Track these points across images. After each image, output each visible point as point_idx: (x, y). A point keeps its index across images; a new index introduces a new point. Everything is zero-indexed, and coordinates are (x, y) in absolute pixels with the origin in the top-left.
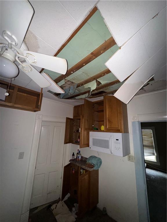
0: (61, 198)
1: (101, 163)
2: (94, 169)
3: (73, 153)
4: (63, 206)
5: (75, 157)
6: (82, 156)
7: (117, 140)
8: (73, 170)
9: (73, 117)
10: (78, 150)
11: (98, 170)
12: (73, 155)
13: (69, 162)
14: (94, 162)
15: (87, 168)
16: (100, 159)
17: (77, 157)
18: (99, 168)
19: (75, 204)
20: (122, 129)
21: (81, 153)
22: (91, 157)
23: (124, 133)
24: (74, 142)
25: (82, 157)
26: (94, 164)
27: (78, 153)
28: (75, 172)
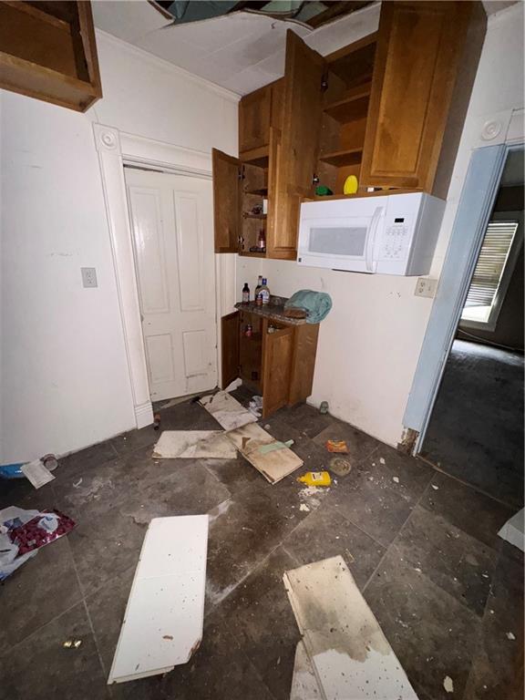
0: (220, 386)
1: (328, 306)
2: (308, 321)
3: (246, 285)
4: (226, 399)
5: (252, 298)
6: (272, 294)
7: (397, 220)
8: (247, 330)
9: (240, 153)
10: (260, 277)
11: (319, 324)
12: (246, 289)
13: (236, 310)
14: (307, 304)
15: (287, 321)
16: (326, 296)
17: (257, 296)
18: (321, 319)
19: (254, 397)
20: (426, 178)
21: (268, 285)
22: (300, 292)
23: (432, 194)
24: (246, 249)
25: (271, 297)
26: (308, 310)
27: (259, 287)
28: (252, 334)
